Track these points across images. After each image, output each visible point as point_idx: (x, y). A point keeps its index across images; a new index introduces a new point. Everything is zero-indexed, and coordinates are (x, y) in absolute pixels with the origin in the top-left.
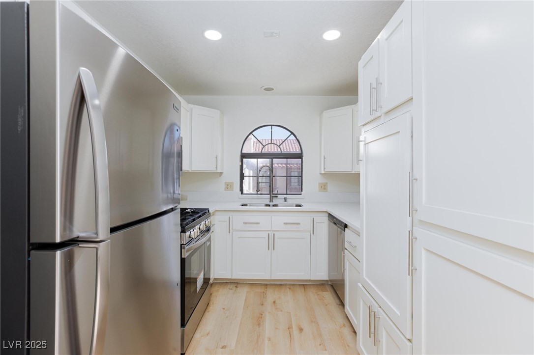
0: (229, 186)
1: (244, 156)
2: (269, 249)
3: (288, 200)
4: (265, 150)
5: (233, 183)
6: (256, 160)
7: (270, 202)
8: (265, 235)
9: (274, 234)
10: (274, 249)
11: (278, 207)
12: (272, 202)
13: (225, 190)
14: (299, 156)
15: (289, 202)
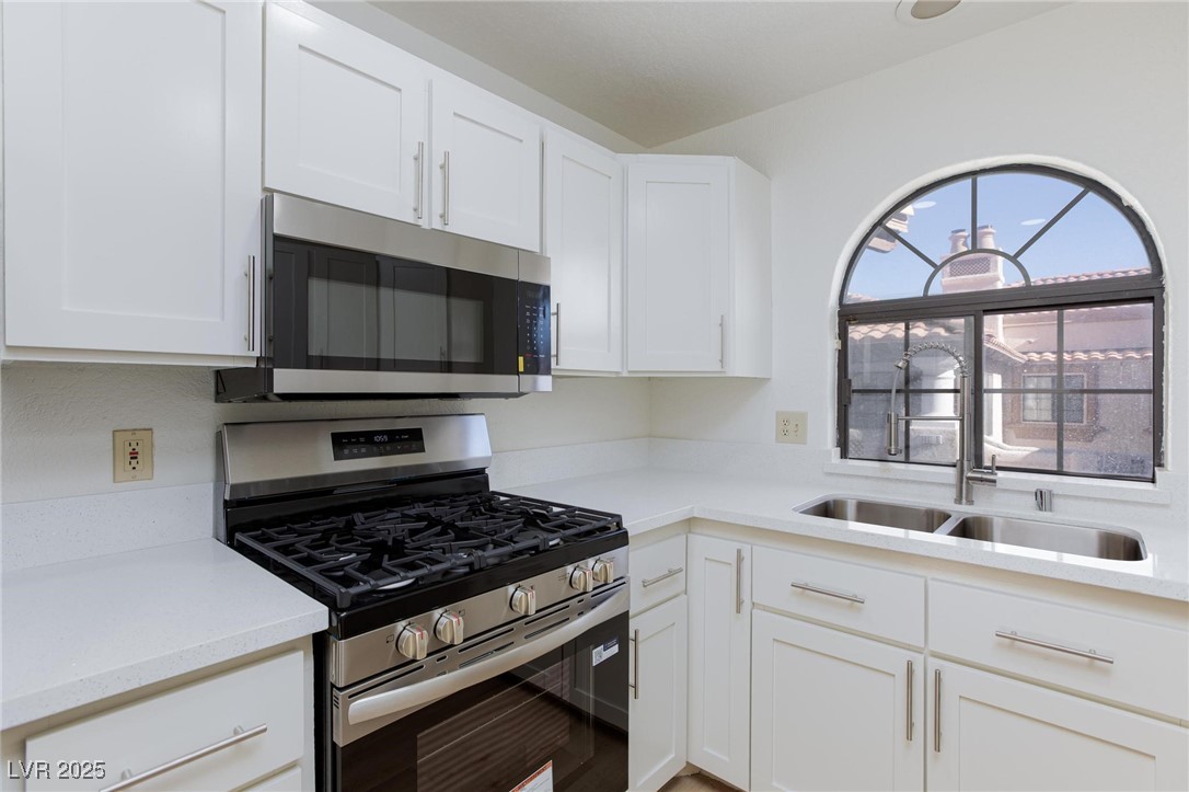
0: (791, 427)
1: (850, 315)
2: (909, 737)
3: (1056, 501)
4: (944, 285)
5: (803, 416)
6: (902, 326)
7: (959, 500)
8: (896, 661)
9: (938, 675)
10: (937, 748)
11: (986, 546)
12: (970, 502)
13: (777, 440)
14: (1147, 291)
15: (1065, 513)
